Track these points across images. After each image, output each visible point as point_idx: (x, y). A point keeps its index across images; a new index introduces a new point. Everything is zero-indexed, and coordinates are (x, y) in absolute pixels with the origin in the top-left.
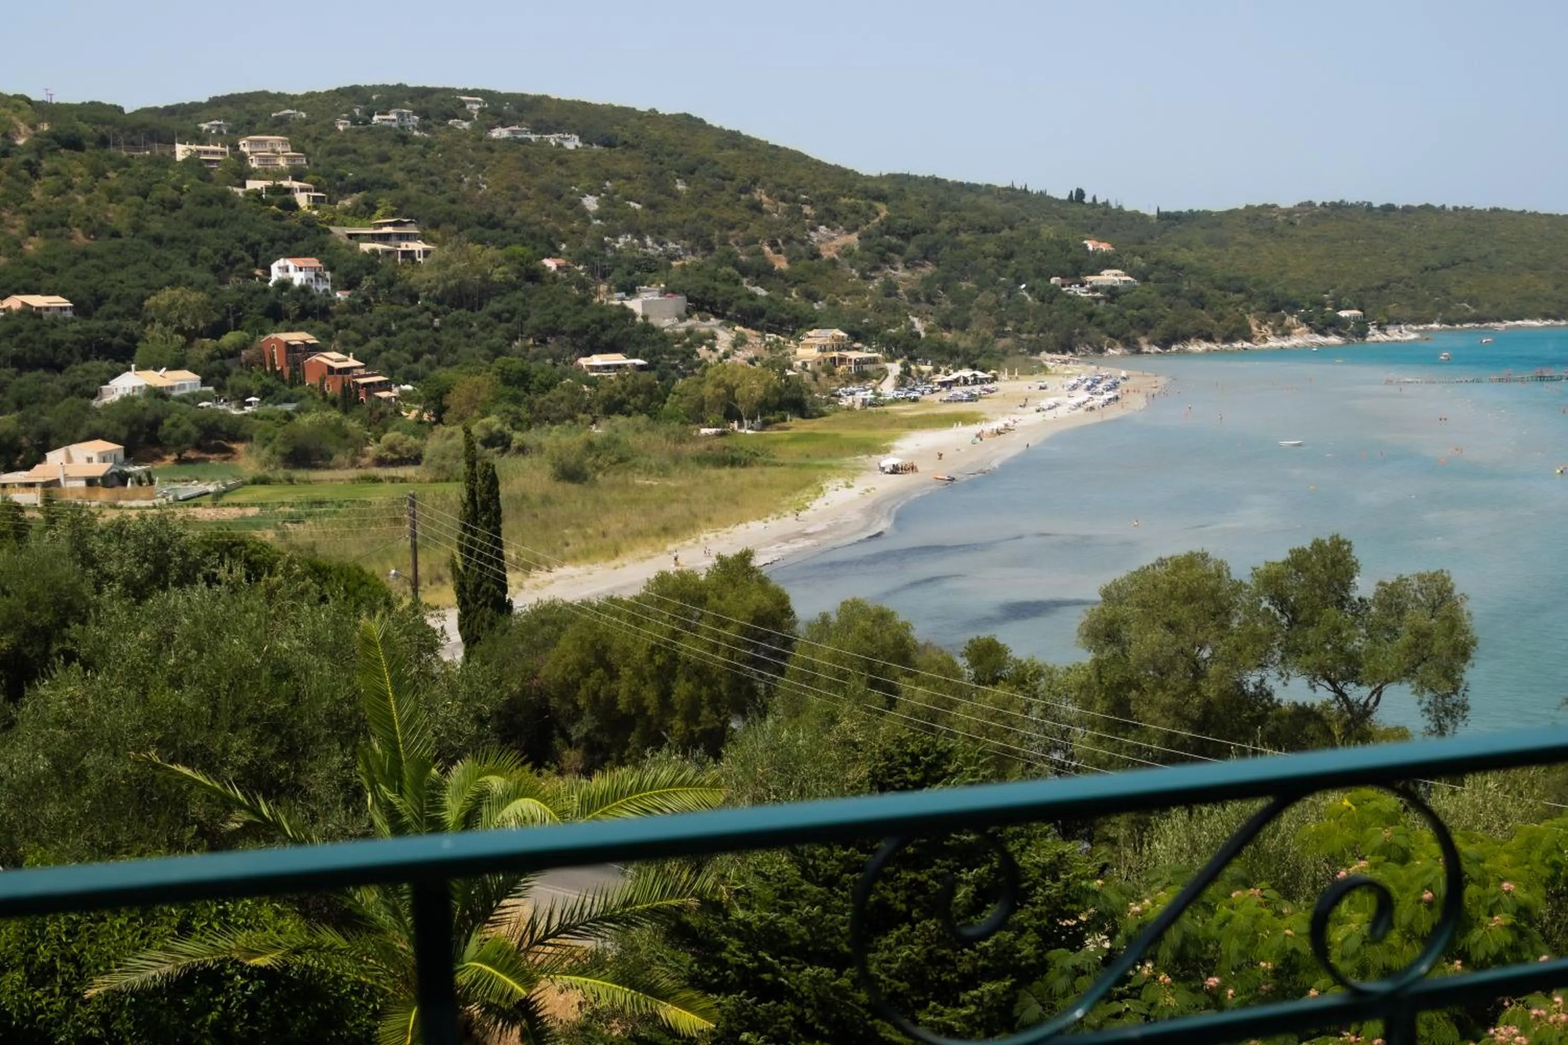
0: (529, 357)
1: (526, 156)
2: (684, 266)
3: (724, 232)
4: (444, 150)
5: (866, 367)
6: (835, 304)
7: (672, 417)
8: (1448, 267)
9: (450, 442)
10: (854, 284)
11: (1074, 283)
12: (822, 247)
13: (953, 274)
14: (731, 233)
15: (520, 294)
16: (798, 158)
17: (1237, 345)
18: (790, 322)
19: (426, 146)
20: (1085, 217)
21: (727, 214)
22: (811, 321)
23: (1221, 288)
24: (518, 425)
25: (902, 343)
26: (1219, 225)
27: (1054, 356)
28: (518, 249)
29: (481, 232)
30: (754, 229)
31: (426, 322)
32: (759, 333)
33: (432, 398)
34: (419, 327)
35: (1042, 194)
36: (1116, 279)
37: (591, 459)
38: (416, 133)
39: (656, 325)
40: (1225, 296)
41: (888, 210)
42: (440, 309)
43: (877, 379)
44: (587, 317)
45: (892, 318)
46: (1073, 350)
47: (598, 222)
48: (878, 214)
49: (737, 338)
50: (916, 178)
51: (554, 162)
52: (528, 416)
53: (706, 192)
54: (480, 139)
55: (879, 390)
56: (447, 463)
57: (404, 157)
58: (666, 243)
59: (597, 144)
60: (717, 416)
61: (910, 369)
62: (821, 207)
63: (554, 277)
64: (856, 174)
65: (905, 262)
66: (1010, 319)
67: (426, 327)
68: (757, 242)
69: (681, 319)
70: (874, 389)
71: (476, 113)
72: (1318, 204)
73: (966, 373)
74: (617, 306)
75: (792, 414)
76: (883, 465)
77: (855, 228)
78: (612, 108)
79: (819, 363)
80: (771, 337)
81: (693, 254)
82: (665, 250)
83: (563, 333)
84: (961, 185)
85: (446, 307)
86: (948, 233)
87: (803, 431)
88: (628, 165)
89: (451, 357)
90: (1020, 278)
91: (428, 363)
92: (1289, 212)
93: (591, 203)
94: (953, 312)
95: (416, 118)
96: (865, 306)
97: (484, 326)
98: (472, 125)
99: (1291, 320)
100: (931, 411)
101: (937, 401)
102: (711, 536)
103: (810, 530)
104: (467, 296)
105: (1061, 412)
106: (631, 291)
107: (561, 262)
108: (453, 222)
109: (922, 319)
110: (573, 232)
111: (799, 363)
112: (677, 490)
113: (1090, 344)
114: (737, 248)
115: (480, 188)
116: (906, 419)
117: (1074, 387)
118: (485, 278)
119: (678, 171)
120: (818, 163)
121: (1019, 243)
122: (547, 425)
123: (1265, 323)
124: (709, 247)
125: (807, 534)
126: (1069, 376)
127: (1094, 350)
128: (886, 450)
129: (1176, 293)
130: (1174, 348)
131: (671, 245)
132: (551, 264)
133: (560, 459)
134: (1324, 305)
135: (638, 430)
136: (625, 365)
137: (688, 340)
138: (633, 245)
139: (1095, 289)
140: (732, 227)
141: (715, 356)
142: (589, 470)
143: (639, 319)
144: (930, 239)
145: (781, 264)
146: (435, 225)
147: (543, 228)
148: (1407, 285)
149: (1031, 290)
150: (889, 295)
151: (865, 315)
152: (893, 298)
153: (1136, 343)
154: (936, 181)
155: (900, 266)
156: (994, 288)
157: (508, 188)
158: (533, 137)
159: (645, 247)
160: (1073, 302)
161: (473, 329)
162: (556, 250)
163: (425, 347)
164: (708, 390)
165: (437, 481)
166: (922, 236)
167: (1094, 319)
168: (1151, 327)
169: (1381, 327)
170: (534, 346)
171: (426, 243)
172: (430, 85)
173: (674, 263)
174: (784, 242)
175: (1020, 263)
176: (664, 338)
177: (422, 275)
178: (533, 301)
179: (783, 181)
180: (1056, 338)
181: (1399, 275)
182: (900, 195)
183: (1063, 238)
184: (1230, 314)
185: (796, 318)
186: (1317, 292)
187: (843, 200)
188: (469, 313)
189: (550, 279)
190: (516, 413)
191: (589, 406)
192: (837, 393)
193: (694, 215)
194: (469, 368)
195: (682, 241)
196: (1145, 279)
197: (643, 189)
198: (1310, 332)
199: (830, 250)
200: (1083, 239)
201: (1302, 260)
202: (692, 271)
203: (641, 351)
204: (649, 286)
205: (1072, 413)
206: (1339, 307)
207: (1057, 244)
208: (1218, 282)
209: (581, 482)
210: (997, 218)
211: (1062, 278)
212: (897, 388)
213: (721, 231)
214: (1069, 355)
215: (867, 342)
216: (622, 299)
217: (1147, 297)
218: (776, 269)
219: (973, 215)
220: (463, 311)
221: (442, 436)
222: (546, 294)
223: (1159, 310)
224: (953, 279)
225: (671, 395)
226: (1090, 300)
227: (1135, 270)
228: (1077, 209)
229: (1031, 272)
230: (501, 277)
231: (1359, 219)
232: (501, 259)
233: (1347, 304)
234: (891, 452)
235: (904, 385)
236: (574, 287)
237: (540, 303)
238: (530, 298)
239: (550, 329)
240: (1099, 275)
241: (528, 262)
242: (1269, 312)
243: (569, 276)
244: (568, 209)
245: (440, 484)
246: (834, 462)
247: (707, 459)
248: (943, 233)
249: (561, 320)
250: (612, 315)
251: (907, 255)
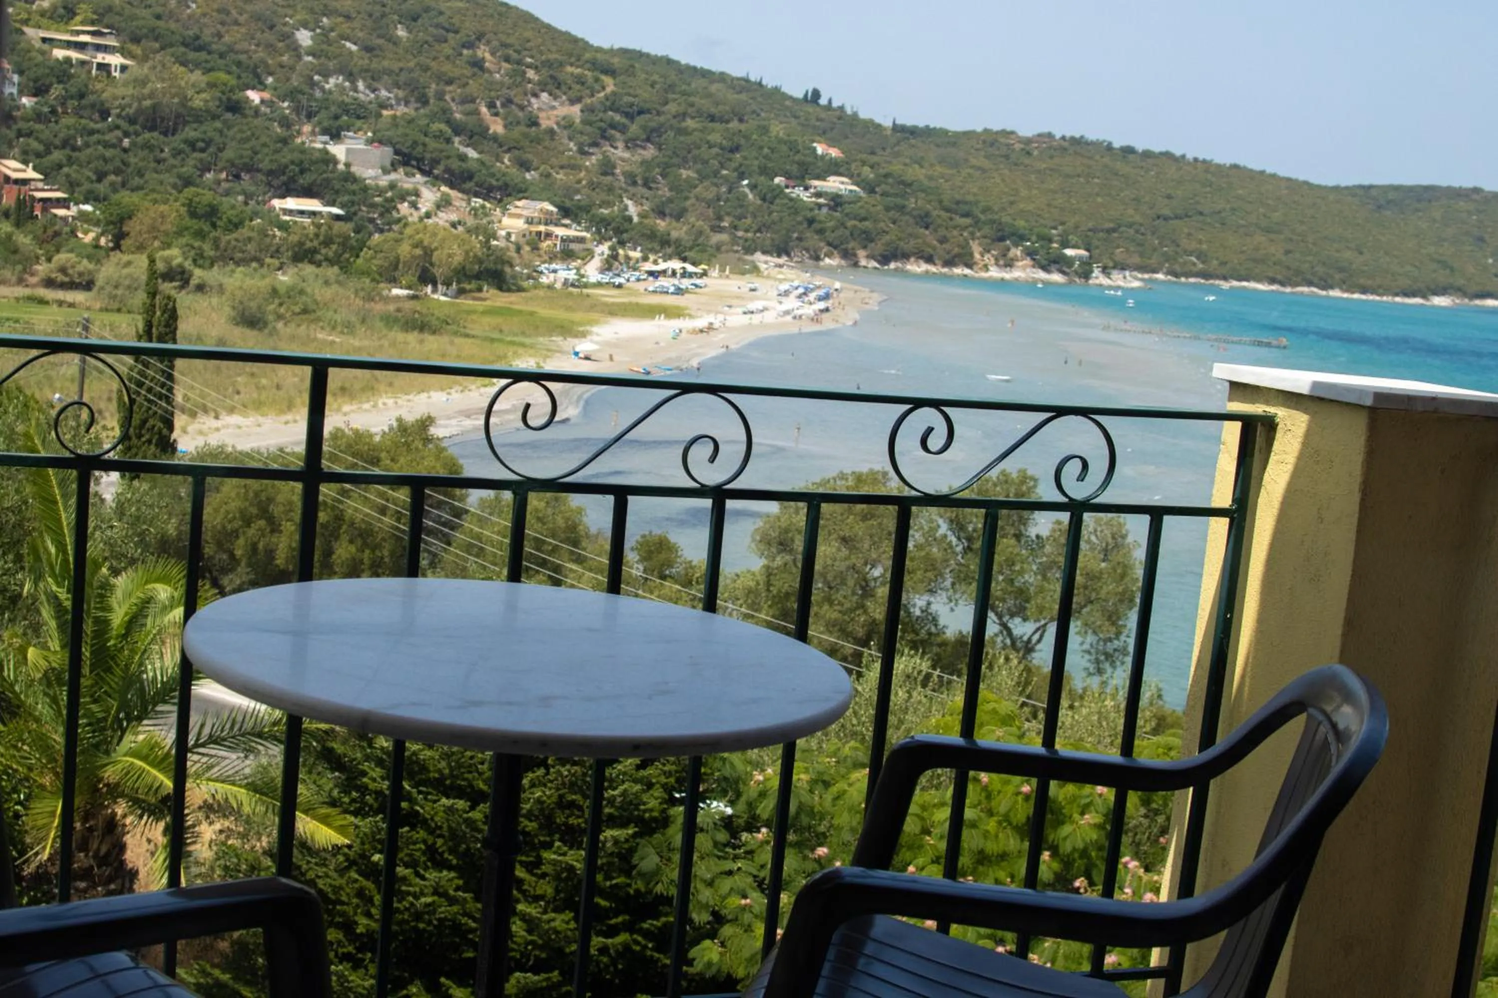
0: (220, 191)
2: (394, 117)
3: (442, 86)
5: (573, 246)
6: (548, 176)
7: (363, 273)
8: (1181, 218)
9: (126, 271)
10: (570, 158)
11: (799, 186)
12: (542, 115)
13: (675, 160)
14: (448, 88)
15: (218, 124)
17: (958, 271)
18: (499, 188)
20: (818, 119)
21: (447, 68)
22: (520, 191)
23: (948, 210)
24: (200, 262)
25: (613, 225)
26: (954, 144)
27: (769, 258)
28: (223, 76)
29: (184, 54)
30: (473, 87)
31: (114, 141)
32: (465, 197)
33: (112, 223)
34: (107, 145)
35: (776, 90)
36: (842, 187)
37: (273, 306)
39: (357, 174)
40: (951, 219)
41: (615, 85)
42: (131, 129)
43: (583, 259)
44: (286, 157)
45: (607, 198)
46: (788, 255)
47: (310, 58)
48: (604, 88)
49: (442, 199)
50: (648, 55)
52: (212, 253)
53: (426, 42)
55: (582, 272)
56: (121, 292)
58: (379, 90)
60: (410, 277)
61: (617, 254)
62: (544, 72)
63: (257, 112)
64: (587, 43)
65: (626, 142)
66: (728, 214)
67: (114, 146)
68: (474, 102)
69: (386, 172)
70: (578, 269)
72: (1058, 136)
73: (675, 264)
74: (320, 150)
75: (490, 285)
76: (577, 350)
77: (579, 100)
79: (524, 236)
80: (477, 202)
81: (406, 105)
82: (377, 97)
83: (258, 170)
84: (695, 68)
85: (138, 127)
86: (675, 117)
87: (498, 304)
89: (137, 181)
90: (743, 173)
91: (112, 184)
92: (1028, 141)
93: (304, 37)
94: (670, 200)
96: (579, 182)
97: (177, 153)
99: (1016, 252)
100: (634, 300)
101: (642, 290)
102: (390, 402)
104: (163, 119)
105: (769, 317)
106: (336, 136)
107: (266, 95)
108: (156, 39)
109: (638, 203)
110: (282, 66)
111: (504, 233)
113: (807, 250)
114: (452, 104)
115: (188, 7)
116: (606, 304)
117: (786, 293)
118: (185, 100)
119: (401, 16)
120: (549, 27)
121: (747, 138)
122: (232, 266)
123: (989, 251)
124: (424, 101)
126: (781, 281)
127: (811, 258)
128: (583, 335)
129: (901, 209)
130: (892, 265)
131: (384, 93)
132: (254, 96)
133: (241, 303)
134: (1050, 241)
135: (327, 283)
136: (320, 213)
137: (390, 194)
138: (344, 89)
139: (818, 195)
140: (450, 82)
141: (416, 215)
142: (270, 317)
143: (341, 167)
144: (653, 121)
145: (497, 127)
146: (136, 40)
147: (251, 58)
148: (1137, 232)
149: (753, 187)
150: (605, 174)
151: (578, 192)
152: (609, 178)
153: (855, 255)
154: (669, 62)
155: (620, 145)
156: (715, 180)
157: (219, 11)
159: (356, 90)
160: (795, 205)
161: (163, 155)
162: (261, 83)
163: (110, 167)
164: (405, 250)
165: (107, 310)
166: (648, 116)
167: (813, 225)
168: (872, 241)
169: (1105, 271)
170: (227, 180)
171: (125, 58)
173: (385, 113)
174: (503, 105)
175: (745, 158)
176: (365, 189)
177: (116, 91)
178: (231, 133)
179: (510, 41)
180: (773, 240)
181: (1130, 220)
182: (630, 71)
183: (793, 138)
184: (954, 237)
185: (506, 185)
186: (1046, 227)
187: (569, 69)
188: (162, 137)
189: (252, 113)
190: (200, 248)
191: (277, 251)
192: (540, 269)
193: (412, 64)
194: (155, 196)
195: (395, 90)
196: (871, 191)
197: (361, 30)
198: (1034, 267)
199: (549, 118)
200: (813, 141)
201: (1035, 192)
202: (402, 123)
203: (339, 200)
204: (355, 133)
205: (780, 319)
206: (1065, 244)
207: (785, 143)
208: (946, 203)
209: (260, 330)
210: (727, 108)
211: (787, 178)
212: (602, 271)
213: (438, 84)
214: (783, 260)
215: (577, 220)
216: (326, 143)
217: (872, 209)
218: (491, 131)
219: (703, 101)
220: (155, 134)
221: (118, 264)
222: (245, 128)
223: (882, 225)
224: (674, 165)
225: (365, 249)
226: (812, 205)
227: (863, 181)
228: (811, 110)
229: (756, 168)
230: (202, 104)
231: (1098, 157)
232: (203, 85)
233: (1073, 242)
234: (589, 337)
235: (609, 269)
236: (276, 124)
237: (239, 136)
238: (229, 128)
239: (245, 164)
240: (824, 180)
241: (230, 91)
242: (994, 241)
243: (272, 112)
244: (280, 41)
245: (110, 314)
246: (527, 341)
247: (396, 320)
248: (669, 116)
249: (259, 156)
250: (314, 158)
251: (629, 135)
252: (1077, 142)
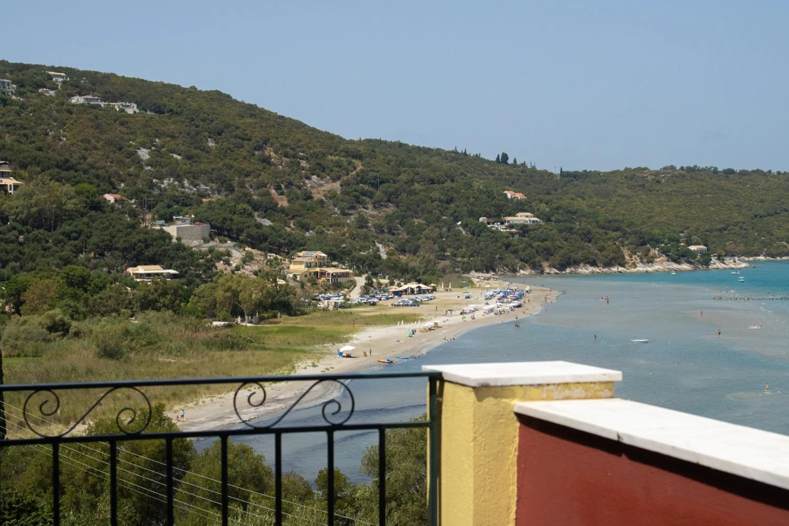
0: (91, 265)
1: (97, 118)
2: (210, 202)
3: (242, 178)
4: (35, 111)
5: (340, 280)
6: (322, 232)
7: (191, 313)
8: (772, 215)
9: (22, 328)
10: (336, 219)
11: (497, 222)
12: (314, 191)
13: (408, 213)
14: (247, 179)
15: (85, 219)
16: (299, 125)
17: (614, 269)
18: (286, 245)
19: (21, 107)
20: (508, 174)
21: (245, 165)
22: (301, 245)
23: (603, 228)
24: (76, 316)
25: (367, 262)
26: (605, 181)
27: (480, 274)
28: (86, 186)
29: (58, 173)
30: (264, 177)
31: (13, 238)
32: (263, 253)
33: (12, 295)
34: (7, 241)
35: (477, 157)
36: (527, 219)
37: (127, 342)
38: (14, 97)
39: (186, 245)
40: (606, 234)
41: (363, 165)
42: (24, 229)
43: (348, 288)
44: (134, 238)
45: (364, 244)
46: (494, 270)
47: (149, 168)
48: (355, 168)
49: (246, 256)
50: (386, 142)
51: (117, 122)
52: (84, 309)
53: (229, 149)
54: (63, 104)
55: (348, 297)
56: (19, 343)
57: (4, 115)
58: (199, 185)
59: (151, 111)
60: (224, 313)
61: (372, 282)
62: (313, 161)
63: (112, 208)
64: (341, 139)
65: (374, 204)
66: (449, 246)
67: (13, 242)
68: (266, 187)
69: (206, 241)
70: (345, 296)
71: (60, 85)
72: (678, 168)
73: (414, 285)
74: (158, 231)
75: (283, 312)
76: (341, 350)
77: (338, 178)
78: (164, 85)
79: (306, 276)
80: (271, 256)
81: (219, 194)
82: (198, 190)
83: (117, 249)
84: (419, 148)
85: (29, 227)
86: (406, 183)
87: (288, 325)
88: (173, 126)
89: (30, 265)
90: (457, 217)
91: (13, 268)
92: (657, 173)
93: (144, 154)
94: (408, 241)
95: (14, 86)
96: (344, 235)
97: (57, 242)
98: (57, 94)
99: (655, 251)
100: (383, 312)
101: (390, 306)
102: (208, 400)
103: (281, 397)
104: (46, 219)
105: (478, 315)
106: (169, 220)
107: (118, 196)
108: (38, 165)
109: (385, 245)
110: (130, 175)
111: (291, 275)
112: (188, 366)
113: (507, 266)
114: (251, 190)
115: (61, 140)
116: (365, 318)
117: (492, 296)
118: (60, 206)
119: (210, 133)
120: (314, 130)
121: (458, 192)
122: (99, 317)
123: (635, 253)
124: (231, 189)
125: (279, 400)
126: (488, 289)
127: (510, 271)
128: (347, 341)
129: (570, 230)
130: (568, 270)
131: (203, 187)
132: (110, 198)
133: (103, 342)
134: (678, 242)
135: (165, 322)
136: (162, 274)
137: (210, 256)
138: (175, 186)
139: (511, 226)
140: (247, 175)
141: (229, 268)
142: (125, 350)
143: (174, 241)
144: (391, 188)
145: (283, 203)
146: (24, 166)
147: (108, 171)
148: (741, 228)
149: (465, 226)
150: (361, 227)
151: (343, 241)
152: (364, 230)
153: (541, 266)
154: (400, 145)
155: (370, 206)
156: (438, 224)
157: (82, 141)
158: (102, 104)
159: (183, 187)
160: (495, 235)
161: (48, 245)
162: (114, 188)
163: (11, 256)
164: (220, 294)
165: (10, 356)
166: (387, 184)
167: (510, 248)
168: (552, 255)
169: (720, 258)
170: (95, 258)
171: (16, 180)
172: (25, 62)
173: (204, 200)
174: (286, 187)
175: (458, 207)
176: (192, 254)
177: (11, 203)
178: (95, 225)
179: (287, 142)
180: (482, 261)
181: (735, 220)
182: (372, 154)
183: (490, 189)
184: (609, 246)
185: (291, 242)
186: (675, 232)
187: (330, 157)
188: (46, 232)
189: (109, 209)
190: (75, 306)
191: (130, 303)
192: (318, 298)
193: (220, 165)
194: (43, 273)
195: (211, 184)
196: (548, 220)
197: (183, 145)
198: (668, 261)
199: (319, 193)
200: (505, 190)
201: (665, 208)
202: (217, 206)
203: (174, 264)
204: (183, 216)
205: (486, 315)
206: (689, 243)
207: (485, 193)
208: (602, 223)
209: (118, 359)
210: (442, 173)
211: (488, 217)
212: (362, 295)
213: (239, 177)
214: (491, 274)
215: (341, 261)
216: (162, 225)
217: (550, 233)
218: (279, 206)
219: (424, 170)
220: (42, 231)
221: (17, 323)
222: (105, 220)
223: (558, 242)
224: (408, 217)
225: (192, 296)
226: (507, 235)
227: (541, 213)
228: (502, 168)
229: (466, 213)
230: (73, 206)
231: (708, 179)
232: (72, 194)
233: (695, 241)
234: (351, 342)
235: (367, 293)
236: (127, 215)
237: (101, 226)
238: (93, 222)
239: (107, 246)
240: (515, 216)
241: (92, 196)
242: (637, 245)
243: (123, 207)
244: (127, 158)
245: (13, 359)
246: (307, 348)
247: (214, 344)
248: (402, 183)
249: (116, 239)
250: (154, 237)
251: (375, 198)
252: (692, 170)
